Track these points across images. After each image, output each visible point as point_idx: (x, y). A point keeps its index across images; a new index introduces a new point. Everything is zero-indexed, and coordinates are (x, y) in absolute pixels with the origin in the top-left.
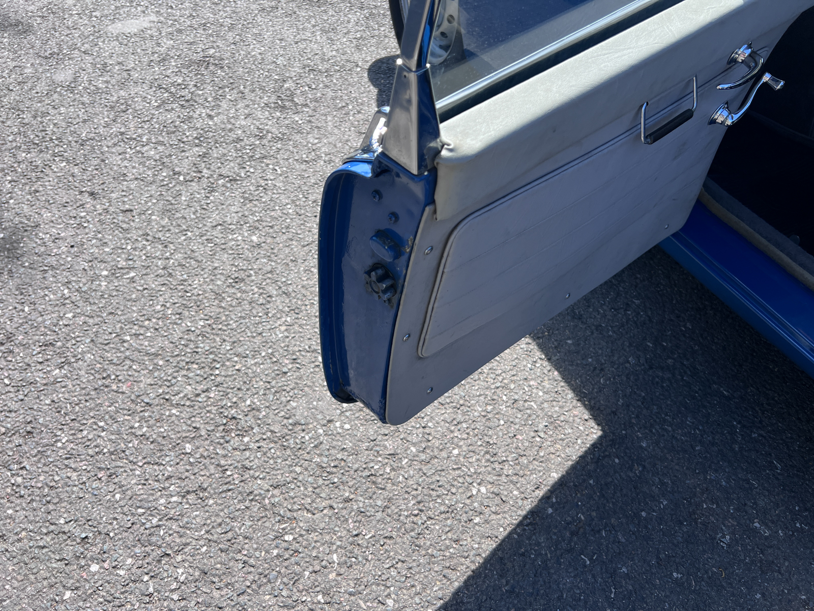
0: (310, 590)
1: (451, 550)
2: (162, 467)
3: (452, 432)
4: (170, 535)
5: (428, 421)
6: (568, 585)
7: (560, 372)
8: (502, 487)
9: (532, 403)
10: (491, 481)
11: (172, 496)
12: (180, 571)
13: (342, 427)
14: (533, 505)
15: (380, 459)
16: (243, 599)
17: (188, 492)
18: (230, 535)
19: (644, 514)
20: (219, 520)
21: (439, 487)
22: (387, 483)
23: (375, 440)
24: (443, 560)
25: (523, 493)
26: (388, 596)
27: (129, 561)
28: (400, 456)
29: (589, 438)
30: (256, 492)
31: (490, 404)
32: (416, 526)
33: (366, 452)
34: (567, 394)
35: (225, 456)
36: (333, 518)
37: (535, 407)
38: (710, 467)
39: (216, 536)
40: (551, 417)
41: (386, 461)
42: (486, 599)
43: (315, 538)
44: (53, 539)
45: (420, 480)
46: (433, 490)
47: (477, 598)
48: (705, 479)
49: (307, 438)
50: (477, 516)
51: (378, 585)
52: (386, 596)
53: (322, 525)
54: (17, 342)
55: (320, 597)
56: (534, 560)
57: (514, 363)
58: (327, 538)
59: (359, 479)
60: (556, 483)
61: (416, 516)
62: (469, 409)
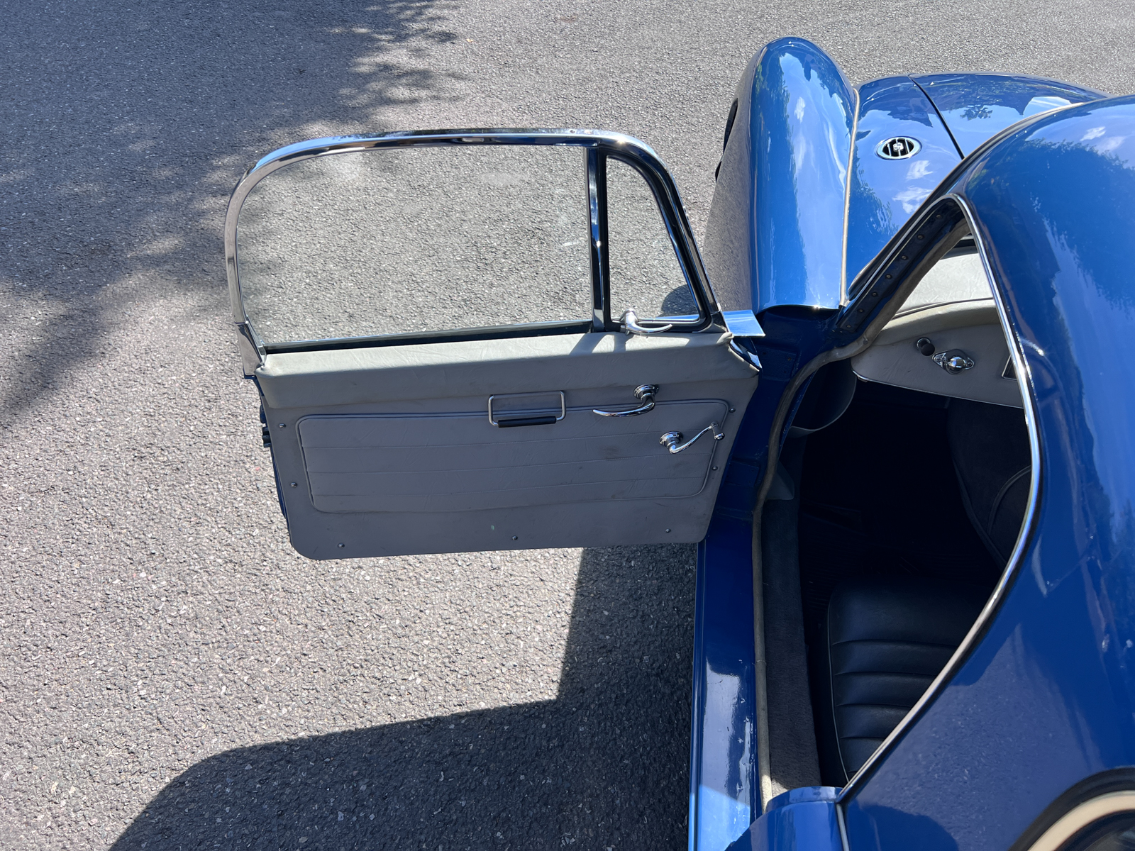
0: (245, 670)
1: (355, 706)
2: (230, 536)
3: (438, 626)
4: (198, 582)
5: (428, 608)
6: (411, 784)
7: (570, 632)
8: (434, 688)
9: (522, 643)
10: (431, 678)
11: (220, 558)
12: (185, 607)
13: (364, 576)
14: (444, 715)
15: (368, 614)
16: (204, 648)
17: (231, 561)
18: (231, 603)
19: (522, 777)
20: (232, 591)
21: (390, 659)
22: (357, 633)
23: (378, 599)
24: (344, 708)
25: (445, 702)
26: (287, 706)
27: (164, 583)
28: (384, 621)
29: (540, 696)
30: (270, 586)
31: (488, 624)
32: (348, 675)
33: (364, 604)
34: (560, 652)
35: (273, 551)
36: (301, 634)
37: (522, 647)
38: (620, 782)
39: (222, 599)
40: (526, 661)
41: (371, 618)
42: (346, 753)
43: (278, 639)
44: (137, 543)
45: (381, 646)
46: (384, 658)
47: (341, 748)
48: (606, 787)
49: (334, 570)
50: (396, 695)
51: (288, 695)
52: (286, 705)
53: (290, 634)
54: (219, 404)
55: (246, 678)
56: (406, 751)
57: (540, 604)
58: (285, 644)
59: (341, 618)
60: (478, 711)
61: (355, 668)
62: (468, 618)
